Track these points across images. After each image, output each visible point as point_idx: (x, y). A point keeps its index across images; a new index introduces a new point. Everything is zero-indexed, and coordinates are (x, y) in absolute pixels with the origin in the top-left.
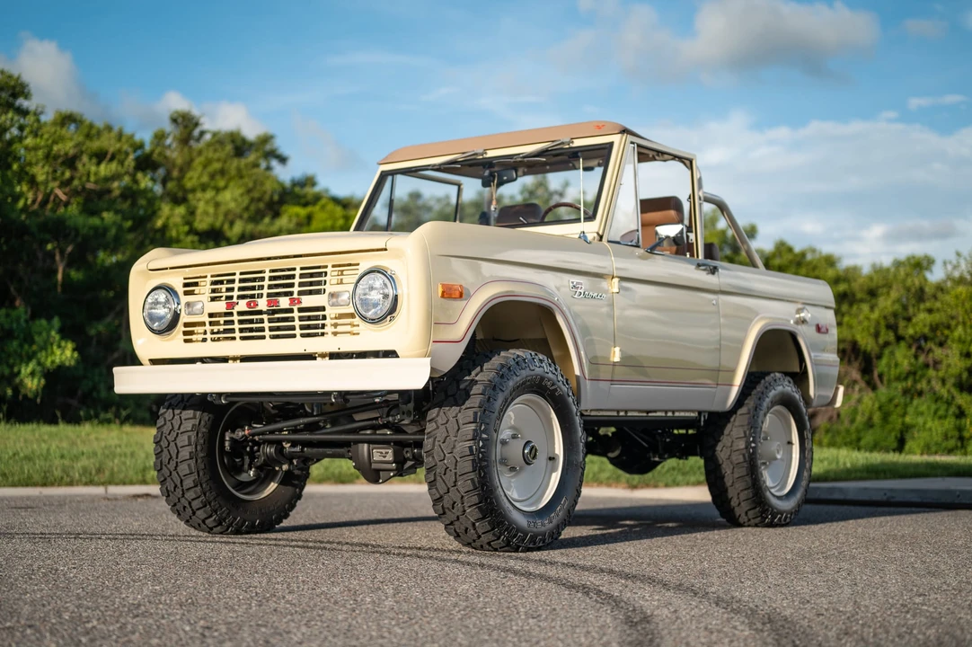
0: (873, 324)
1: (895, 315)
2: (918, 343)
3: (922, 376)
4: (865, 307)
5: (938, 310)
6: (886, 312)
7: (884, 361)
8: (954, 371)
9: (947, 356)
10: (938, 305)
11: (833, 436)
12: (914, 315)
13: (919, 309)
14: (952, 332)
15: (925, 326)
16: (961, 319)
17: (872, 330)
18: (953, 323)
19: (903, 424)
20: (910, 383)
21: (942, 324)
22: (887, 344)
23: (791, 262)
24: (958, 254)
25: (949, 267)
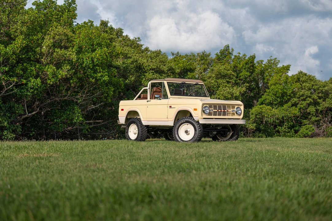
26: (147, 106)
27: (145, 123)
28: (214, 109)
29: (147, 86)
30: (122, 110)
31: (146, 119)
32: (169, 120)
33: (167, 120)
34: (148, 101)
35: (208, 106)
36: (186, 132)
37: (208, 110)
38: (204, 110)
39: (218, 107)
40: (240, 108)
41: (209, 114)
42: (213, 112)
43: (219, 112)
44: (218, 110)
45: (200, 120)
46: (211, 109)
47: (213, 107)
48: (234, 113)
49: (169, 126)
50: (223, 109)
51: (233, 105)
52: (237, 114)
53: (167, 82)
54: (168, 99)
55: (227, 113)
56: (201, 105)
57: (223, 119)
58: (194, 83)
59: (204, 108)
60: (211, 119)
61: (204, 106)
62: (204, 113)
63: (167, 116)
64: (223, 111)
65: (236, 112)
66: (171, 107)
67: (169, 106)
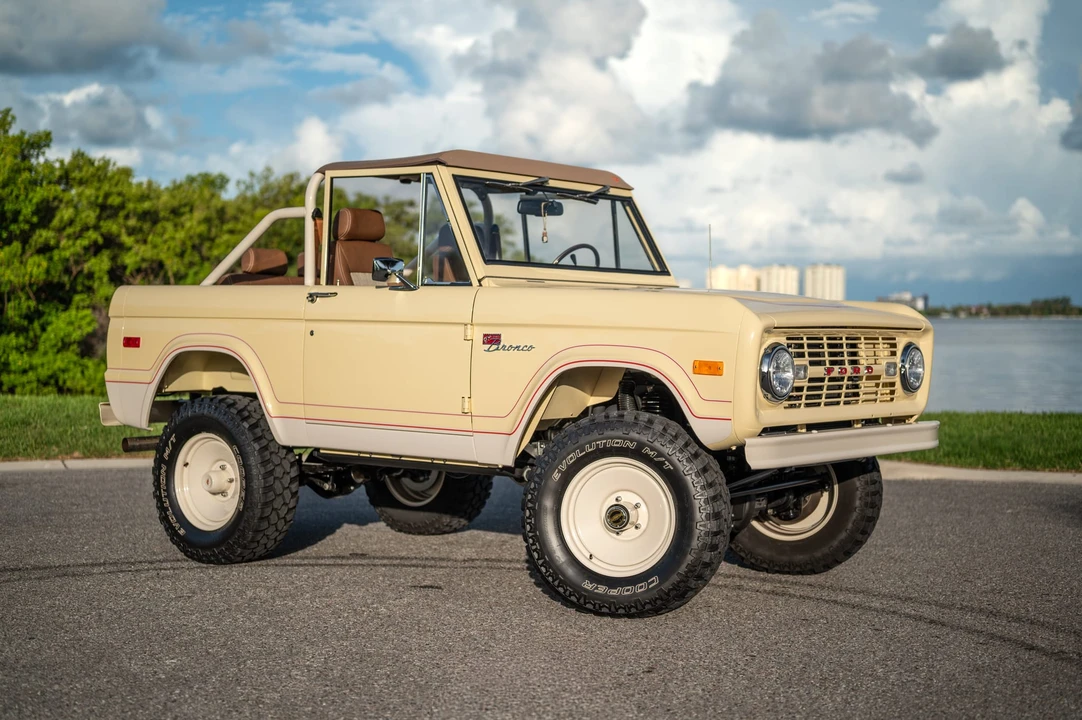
0: (178, 243)
1: (200, 236)
4: (169, 226)
5: (240, 232)
6: (192, 232)
10: (240, 226)
12: (216, 236)
13: (221, 231)
17: (178, 250)
22: (191, 264)
23: (93, 176)
24: (252, 175)
25: (242, 187)
26: (312, 326)
27: (289, 433)
28: (812, 363)
30: (132, 342)
31: (300, 411)
32: (479, 424)
33: (464, 423)
34: (312, 297)
35: (783, 340)
36: (617, 518)
37: (789, 375)
38: (771, 370)
39: (826, 350)
40: (918, 349)
41: (790, 398)
42: (805, 384)
43: (831, 380)
44: (829, 371)
45: (748, 441)
46: (798, 361)
47: (806, 350)
48: (893, 384)
49: (476, 463)
50: (853, 362)
51: (887, 334)
52: (909, 387)
53: (455, 177)
54: (471, 285)
55: (865, 385)
56: (752, 336)
57: (847, 424)
58: (593, 189)
59: (767, 360)
60: (803, 436)
61: (765, 346)
62: (769, 396)
63: (467, 399)
64: (848, 374)
65: (903, 377)
66: (502, 344)
67: (485, 335)
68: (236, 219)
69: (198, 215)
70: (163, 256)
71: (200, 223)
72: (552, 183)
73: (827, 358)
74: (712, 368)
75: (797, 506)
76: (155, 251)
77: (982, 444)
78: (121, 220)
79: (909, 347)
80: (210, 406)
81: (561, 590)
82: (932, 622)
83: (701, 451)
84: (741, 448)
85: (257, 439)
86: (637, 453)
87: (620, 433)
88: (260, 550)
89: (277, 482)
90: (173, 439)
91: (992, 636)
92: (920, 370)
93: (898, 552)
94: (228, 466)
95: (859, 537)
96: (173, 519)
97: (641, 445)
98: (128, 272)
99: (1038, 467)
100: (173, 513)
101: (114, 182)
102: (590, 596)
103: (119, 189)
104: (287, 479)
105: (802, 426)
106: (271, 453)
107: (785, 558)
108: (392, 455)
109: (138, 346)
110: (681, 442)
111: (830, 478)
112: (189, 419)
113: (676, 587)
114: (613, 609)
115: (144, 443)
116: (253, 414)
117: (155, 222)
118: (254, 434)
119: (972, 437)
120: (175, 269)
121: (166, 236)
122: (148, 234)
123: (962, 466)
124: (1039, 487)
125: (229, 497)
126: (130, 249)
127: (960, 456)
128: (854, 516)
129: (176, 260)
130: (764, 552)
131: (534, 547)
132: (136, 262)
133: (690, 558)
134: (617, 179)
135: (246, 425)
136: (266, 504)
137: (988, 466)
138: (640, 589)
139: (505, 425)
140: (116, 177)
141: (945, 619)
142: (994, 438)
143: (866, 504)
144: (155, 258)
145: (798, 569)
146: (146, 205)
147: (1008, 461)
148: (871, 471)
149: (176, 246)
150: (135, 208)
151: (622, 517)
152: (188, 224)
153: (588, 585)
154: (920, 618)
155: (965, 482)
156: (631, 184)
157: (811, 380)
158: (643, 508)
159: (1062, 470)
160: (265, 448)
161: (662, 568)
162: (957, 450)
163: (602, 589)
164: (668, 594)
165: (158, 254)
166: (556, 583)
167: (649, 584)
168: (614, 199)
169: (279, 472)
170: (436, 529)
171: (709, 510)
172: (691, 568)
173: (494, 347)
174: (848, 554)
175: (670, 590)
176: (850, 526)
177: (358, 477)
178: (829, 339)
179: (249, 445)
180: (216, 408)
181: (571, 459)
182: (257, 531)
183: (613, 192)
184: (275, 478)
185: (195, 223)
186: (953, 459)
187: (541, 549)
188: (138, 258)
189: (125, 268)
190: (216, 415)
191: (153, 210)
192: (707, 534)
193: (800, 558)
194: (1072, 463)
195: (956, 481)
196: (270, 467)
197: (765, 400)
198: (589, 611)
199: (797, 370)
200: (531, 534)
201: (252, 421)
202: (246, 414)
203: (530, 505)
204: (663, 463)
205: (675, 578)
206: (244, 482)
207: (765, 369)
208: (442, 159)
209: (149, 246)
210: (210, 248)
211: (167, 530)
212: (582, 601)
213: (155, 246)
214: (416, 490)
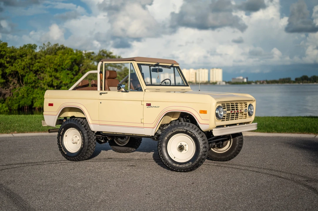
0: (23, 66)
1: (29, 63)
2: (36, 72)
3: (37, 82)
4: (19, 60)
5: (41, 62)
6: (27, 62)
7: (26, 78)
8: (48, 81)
9: (45, 76)
10: (41, 61)
11: (12, 101)
12: (35, 64)
13: (35, 62)
14: (46, 69)
15: (38, 67)
16: (48, 65)
17: (23, 68)
18: (46, 66)
19: (33, 97)
20: (33, 84)
21: (43, 66)
22: (27, 72)
24: (44, 44)
25: (41, 48)
26: (101, 101)
27: (94, 128)
28: (227, 110)
29: (96, 69)
30: (51, 105)
31: (98, 122)
32: (145, 126)
33: (142, 125)
34: (101, 94)
35: (221, 105)
36: (181, 148)
37: (222, 113)
38: (218, 112)
39: (231, 107)
40: (252, 105)
41: (223, 119)
42: (226, 115)
43: (232, 114)
44: (231, 112)
45: (213, 129)
46: (224, 110)
47: (226, 107)
48: (246, 114)
49: (145, 135)
50: (237, 109)
51: (245, 102)
52: (250, 115)
53: (138, 64)
54: (143, 91)
55: (239, 115)
56: (214, 104)
57: (235, 124)
58: (170, 65)
59: (217, 110)
60: (225, 128)
61: (217, 106)
62: (218, 118)
63: (142, 120)
64: (236, 112)
65: (249, 112)
66: (151, 106)
67: (147, 104)
68: (40, 58)
69: (28, 57)
70: (18, 70)
71: (29, 59)
72: (160, 64)
73: (231, 109)
74: (205, 112)
75: (222, 144)
76: (16, 68)
77: (266, 126)
78: (5, 59)
79: (250, 105)
80: (73, 121)
81: (168, 166)
82: (256, 172)
83: (201, 132)
84: (211, 131)
85: (86, 129)
86: (186, 133)
87: (182, 128)
88: (87, 158)
89: (91, 140)
90: (63, 129)
91: (271, 175)
92: (253, 111)
93: (246, 155)
94: (78, 136)
95: (238, 152)
96: (63, 150)
97: (187, 131)
98: (7, 75)
99: (282, 132)
100: (63, 148)
101: (2, 47)
102: (174, 167)
103: (4, 49)
104: (94, 139)
105: (225, 125)
106: (90, 133)
107: (219, 157)
108: (122, 133)
109: (53, 106)
110: (197, 130)
111: (231, 137)
112: (67, 124)
113: (196, 164)
114: (180, 170)
115: (54, 130)
116: (85, 123)
117: (15, 59)
118: (85, 128)
119: (263, 124)
120: (22, 74)
121: (19, 64)
122: (13, 63)
123: (261, 132)
124: (282, 137)
125: (78, 144)
126: (8, 68)
127: (260, 130)
128: (236, 147)
129: (22, 71)
130: (214, 156)
131: (161, 156)
132: (10, 72)
133: (199, 158)
134: (175, 62)
135: (83, 126)
136: (89, 146)
137: (268, 132)
138: (187, 165)
139: (152, 126)
140: (3, 46)
141: (260, 171)
142: (269, 124)
143: (239, 144)
144: (15, 70)
145: (223, 160)
146: (13, 54)
147: (273, 131)
148: (241, 135)
149: (22, 67)
150: (9, 55)
151: (182, 148)
152: (25, 60)
153: (174, 165)
154: (254, 171)
155: (262, 136)
156: (179, 63)
157: (227, 114)
158: (187, 146)
159: (288, 133)
160: (88, 132)
161: (192, 160)
162: (260, 128)
163: (178, 165)
164: (194, 166)
165: (16, 69)
166: (166, 164)
167: (189, 164)
168: (174, 67)
169: (92, 138)
170: (128, 151)
171: (204, 146)
172: (200, 160)
173: (149, 107)
174: (235, 156)
175: (194, 165)
176: (235, 149)
177: (109, 139)
178: (231, 104)
179: (84, 131)
180: (75, 122)
181: (170, 134)
182: (86, 153)
183: (174, 65)
184: (91, 139)
185: (28, 60)
186: (258, 130)
187: (163, 156)
188: (10, 71)
189: (6, 73)
190: (75, 123)
191: (14, 55)
192: (203, 152)
193: (223, 157)
194: (291, 131)
195: (259, 136)
196: (90, 136)
197: (217, 119)
198: (174, 171)
199: (224, 112)
200: (160, 152)
201: (85, 125)
202: (83, 123)
203: (160, 145)
204: (192, 135)
205: (195, 162)
206: (83, 140)
207: (217, 112)
208: (134, 59)
209: (14, 67)
210: (32, 67)
211: (61, 153)
212: (173, 168)
213: (15, 67)
214: (122, 141)
